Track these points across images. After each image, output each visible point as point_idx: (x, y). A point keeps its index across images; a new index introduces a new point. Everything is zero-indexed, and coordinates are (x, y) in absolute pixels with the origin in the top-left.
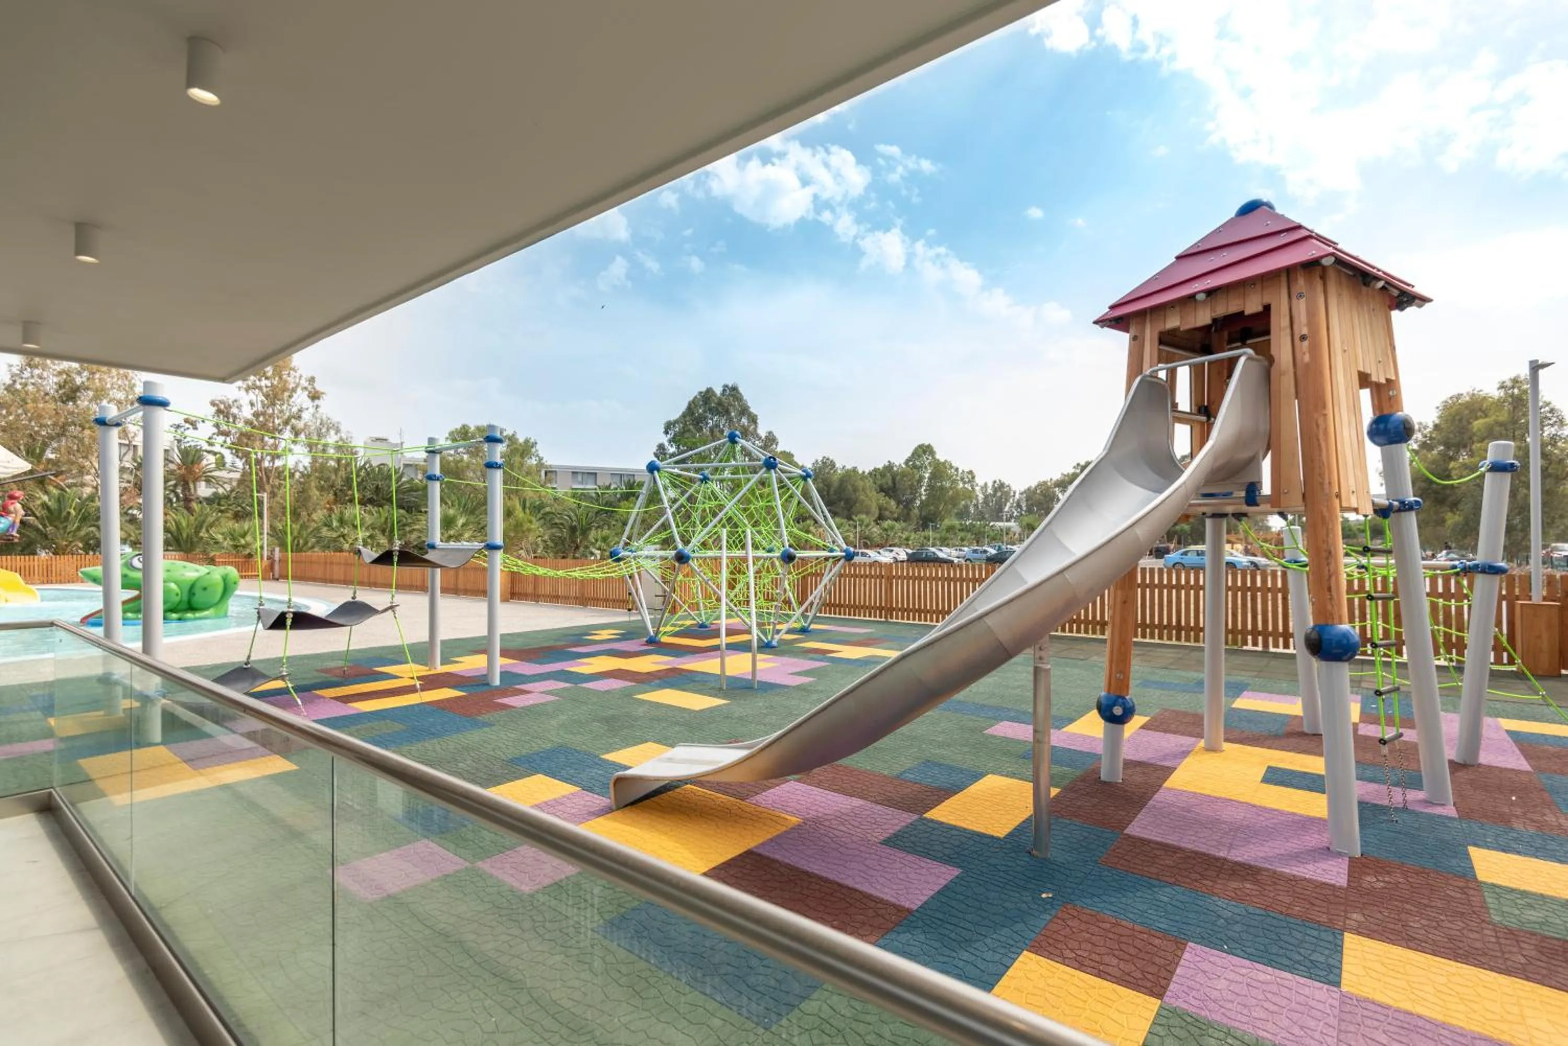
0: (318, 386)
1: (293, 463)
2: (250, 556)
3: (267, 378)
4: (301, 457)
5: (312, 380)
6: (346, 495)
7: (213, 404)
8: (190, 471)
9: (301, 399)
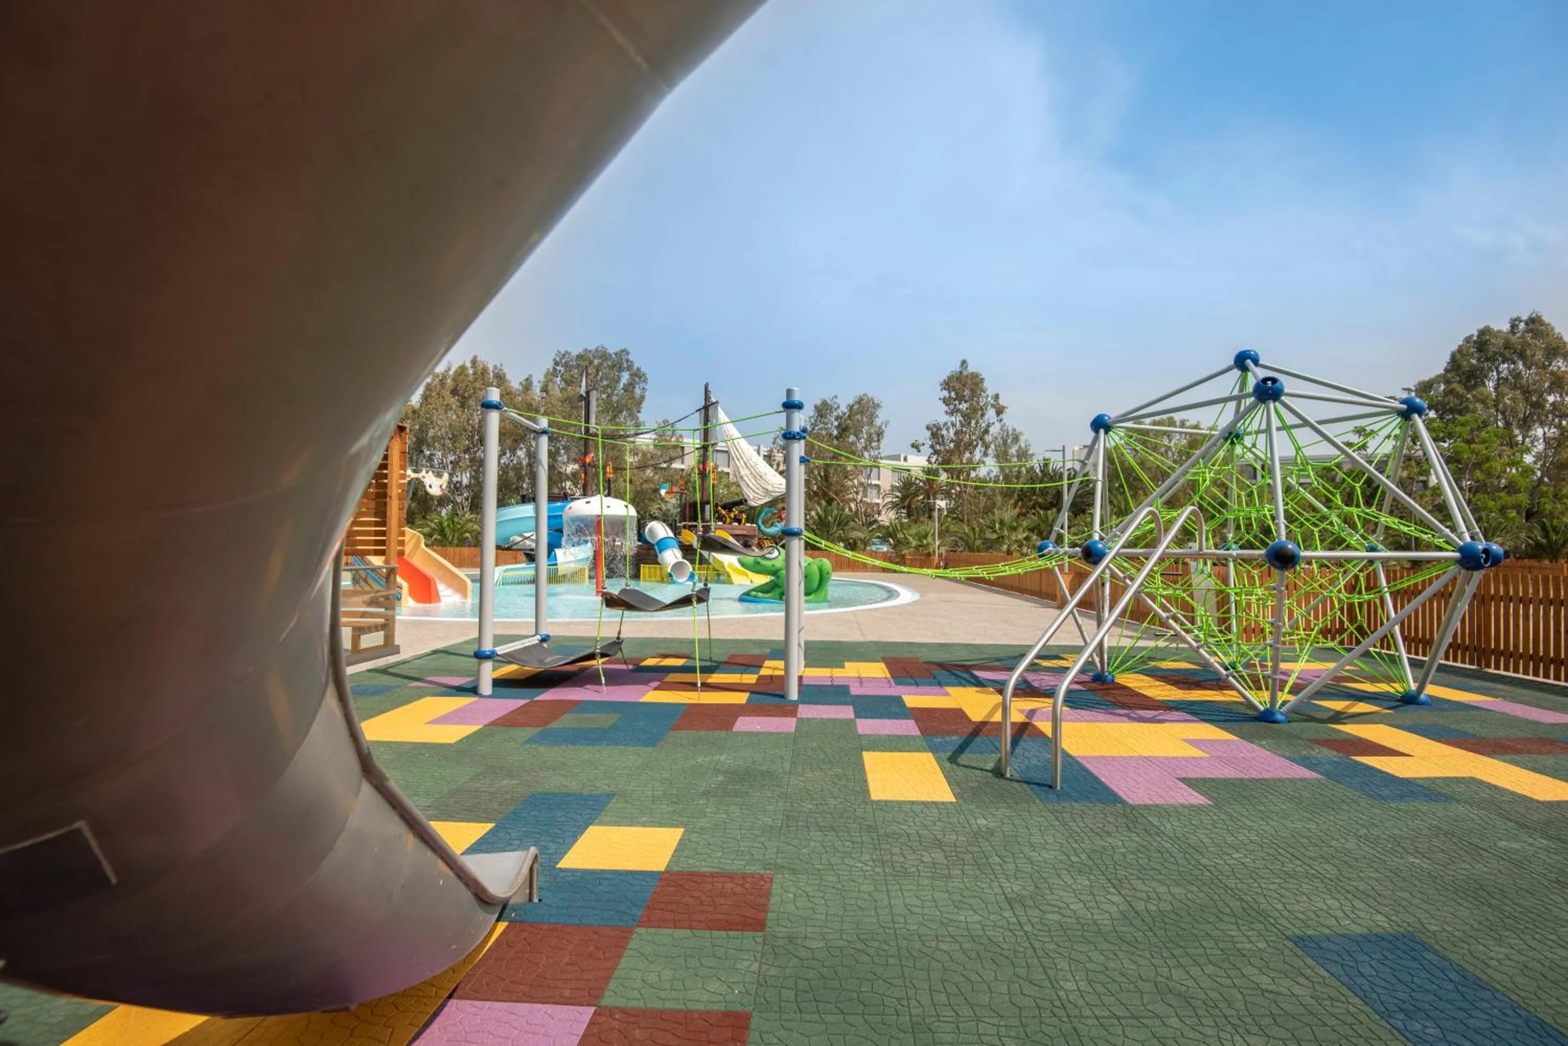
0: (1002, 402)
1: (986, 473)
2: (929, 555)
3: (966, 402)
4: (992, 468)
5: (997, 397)
6: (1030, 501)
7: (928, 428)
8: (931, 487)
9: (991, 414)
